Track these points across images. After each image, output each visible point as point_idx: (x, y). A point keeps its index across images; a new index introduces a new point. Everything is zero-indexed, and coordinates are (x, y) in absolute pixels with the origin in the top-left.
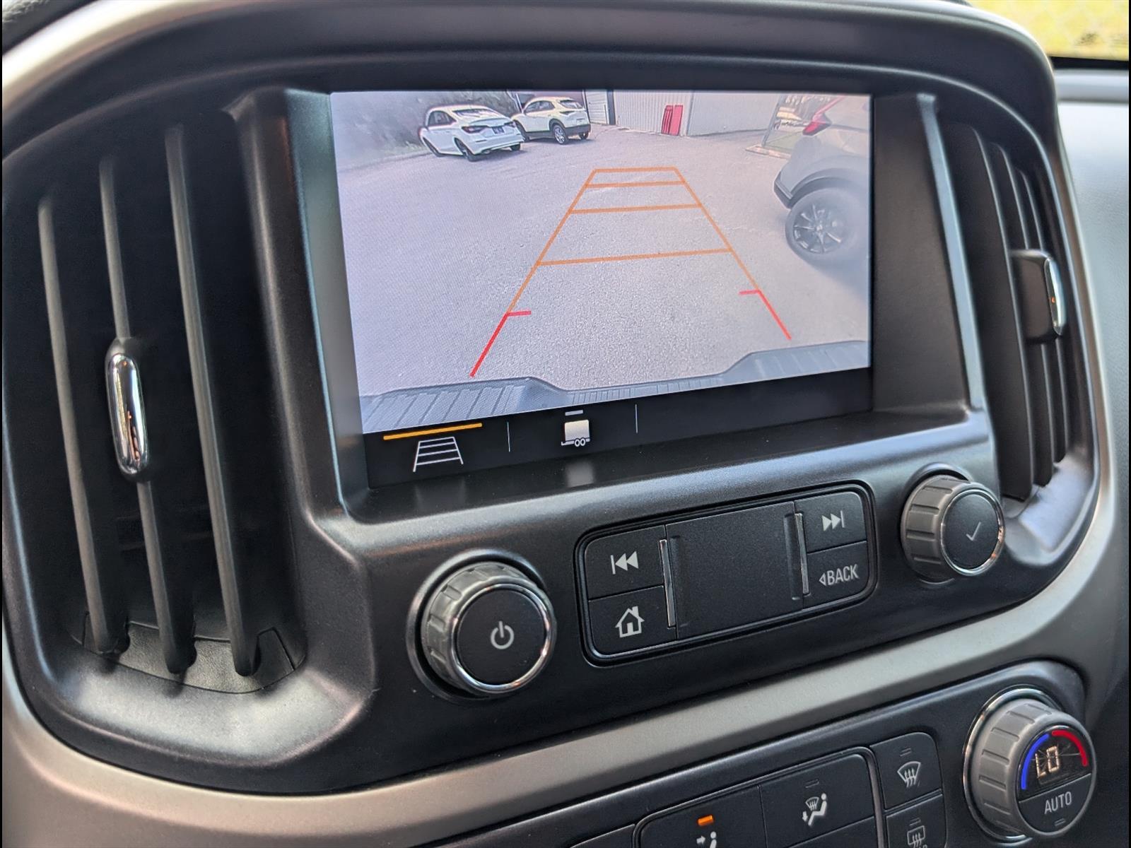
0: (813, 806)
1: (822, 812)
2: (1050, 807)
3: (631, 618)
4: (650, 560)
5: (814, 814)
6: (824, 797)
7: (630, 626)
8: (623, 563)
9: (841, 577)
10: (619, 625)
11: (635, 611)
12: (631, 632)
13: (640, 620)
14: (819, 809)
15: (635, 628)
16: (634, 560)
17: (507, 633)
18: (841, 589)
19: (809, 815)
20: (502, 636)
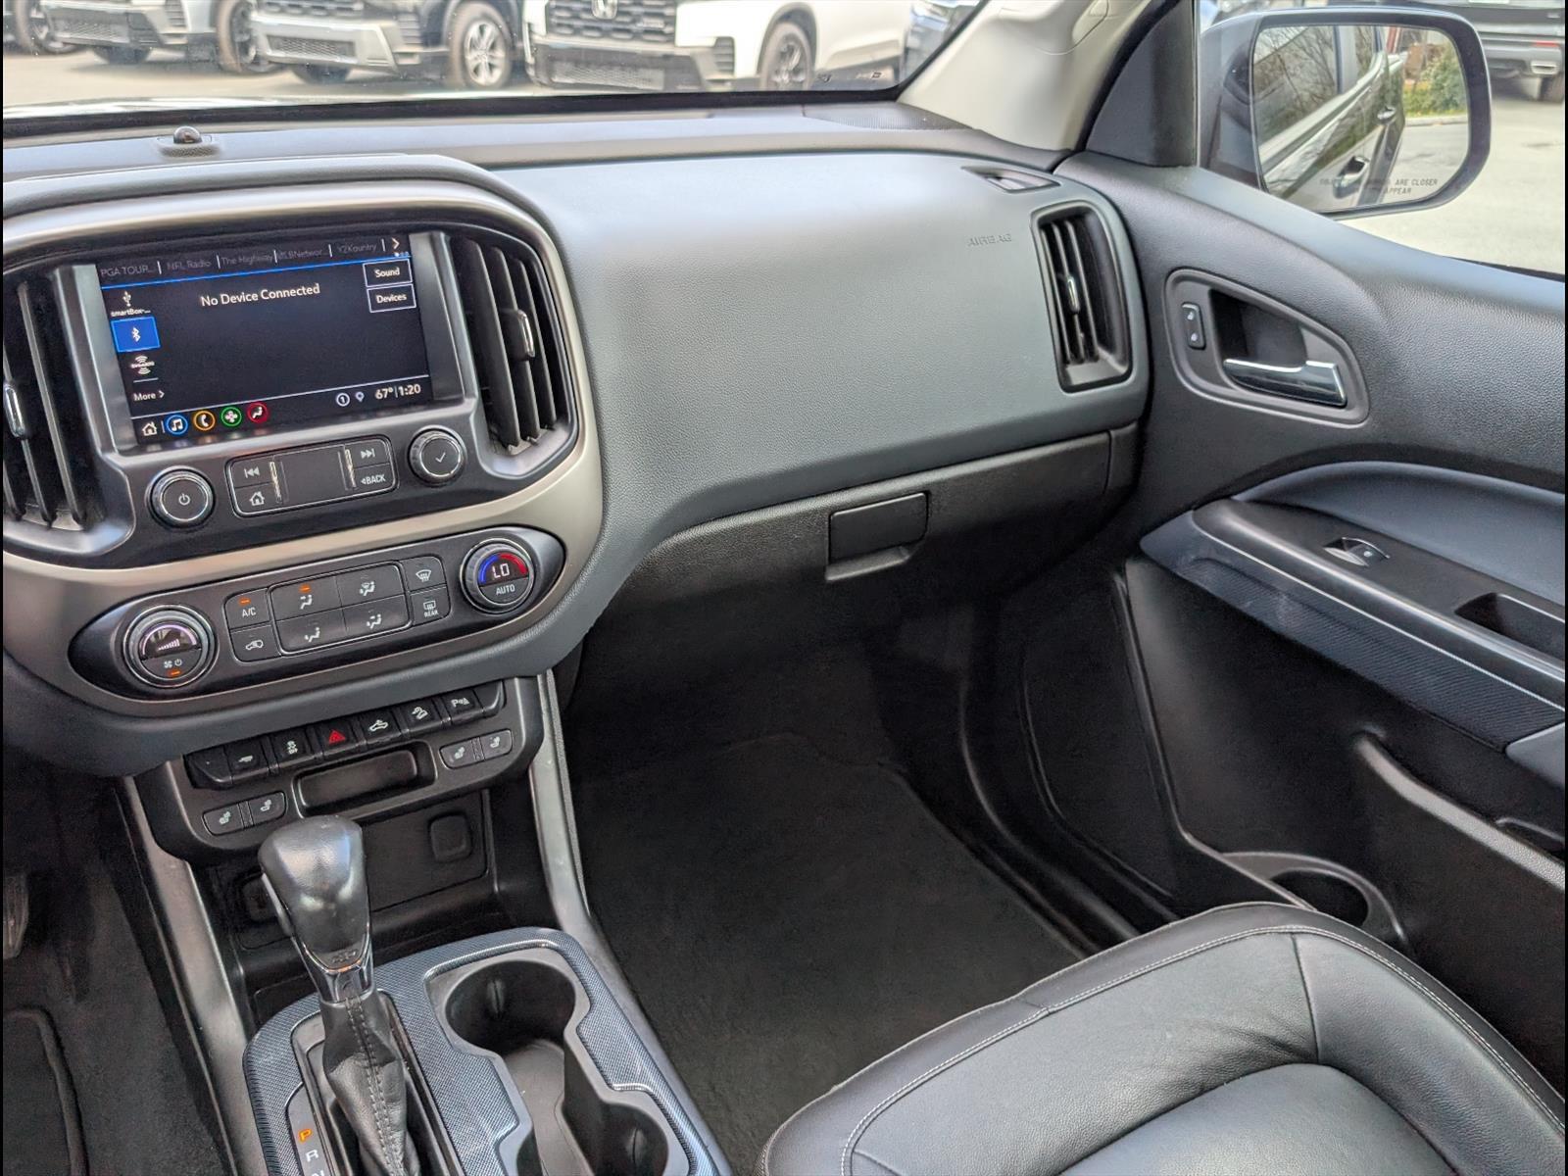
0: (366, 587)
1: (372, 590)
2: (500, 591)
3: (257, 497)
4: (265, 472)
5: (367, 591)
6: (372, 583)
7: (257, 500)
8: (251, 472)
9: (374, 480)
10: (252, 500)
11: (259, 494)
12: (258, 503)
13: (262, 498)
14: (369, 588)
15: (260, 501)
16: (257, 471)
17: (186, 499)
18: (374, 486)
19: (364, 590)
20: (184, 499)
